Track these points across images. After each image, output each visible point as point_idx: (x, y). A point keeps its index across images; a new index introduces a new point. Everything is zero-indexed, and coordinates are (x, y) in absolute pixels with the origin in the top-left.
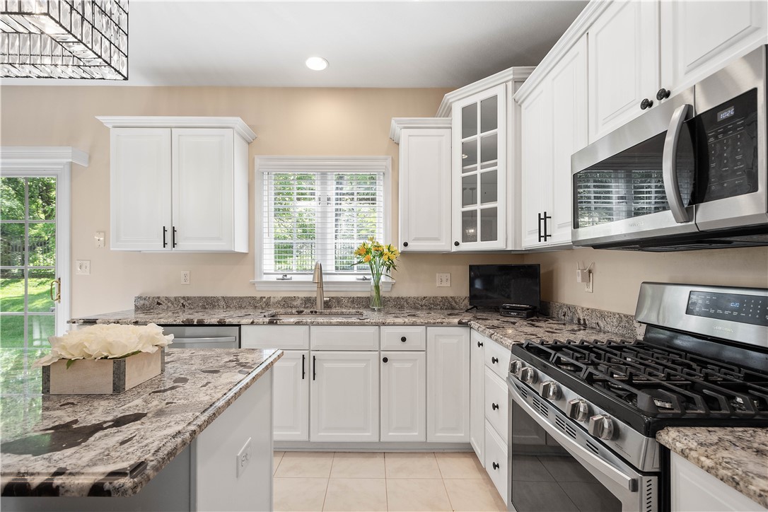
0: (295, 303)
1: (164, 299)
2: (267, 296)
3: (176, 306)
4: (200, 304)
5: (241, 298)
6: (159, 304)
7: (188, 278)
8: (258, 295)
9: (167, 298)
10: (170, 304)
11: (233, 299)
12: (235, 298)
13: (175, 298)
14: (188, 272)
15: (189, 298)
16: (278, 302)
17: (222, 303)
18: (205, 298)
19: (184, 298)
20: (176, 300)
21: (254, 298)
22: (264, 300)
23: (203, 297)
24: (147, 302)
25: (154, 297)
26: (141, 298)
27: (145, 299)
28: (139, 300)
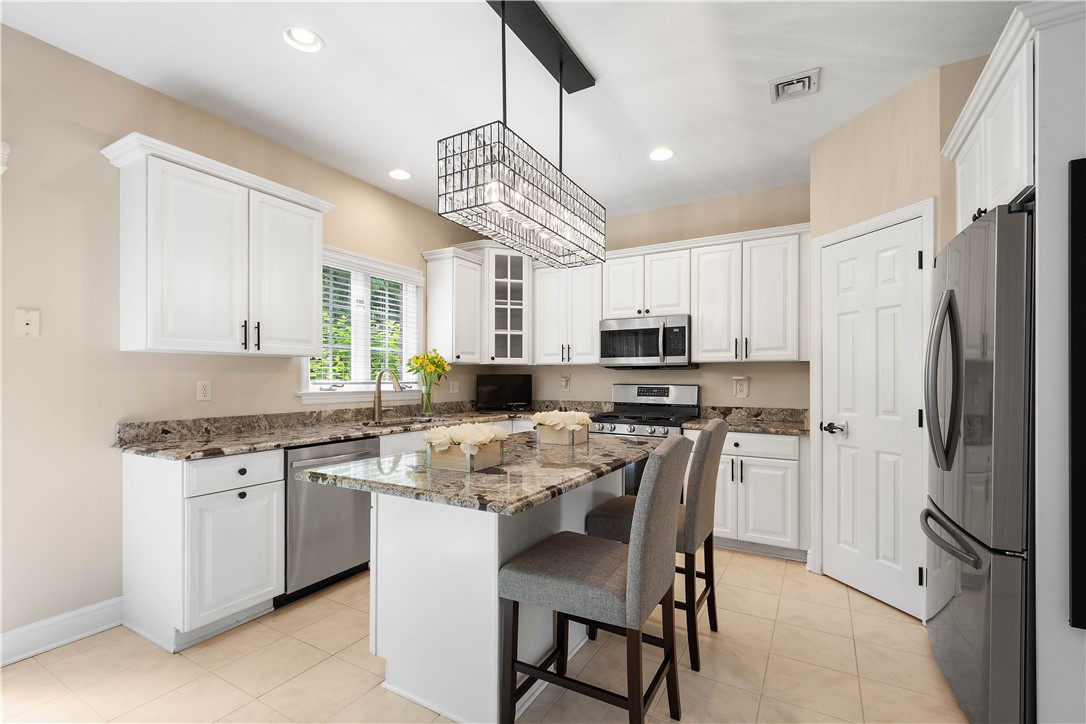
0: (346, 417)
1: (174, 425)
2: (318, 410)
3: (195, 433)
4: (234, 427)
5: (288, 415)
6: (165, 432)
7: (209, 391)
8: (308, 410)
9: (180, 423)
10: (185, 431)
11: (277, 416)
12: (281, 415)
13: (194, 421)
14: (209, 383)
15: (216, 420)
16: (330, 417)
17: (264, 423)
18: (241, 417)
19: (208, 420)
20: (195, 425)
21: (303, 414)
22: (315, 415)
23: (237, 417)
24: (142, 431)
25: (156, 423)
26: (130, 425)
27: (139, 427)
28: (127, 429)
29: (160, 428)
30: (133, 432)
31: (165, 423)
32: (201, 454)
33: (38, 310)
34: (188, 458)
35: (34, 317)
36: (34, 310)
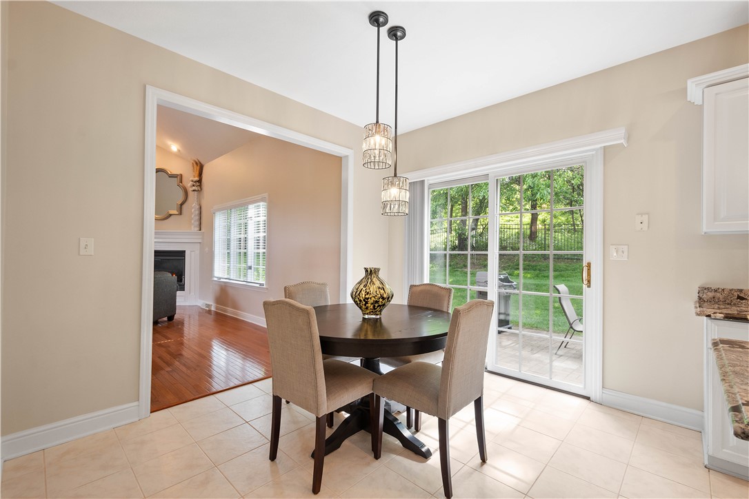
6: (740, 298)
24: (718, 295)
25: (731, 290)
26: (708, 289)
27: (716, 291)
28: (706, 291)
29: (736, 294)
30: (711, 295)
31: (741, 291)
32: (722, 315)
33: (647, 214)
34: (709, 316)
35: (645, 218)
36: (645, 214)
